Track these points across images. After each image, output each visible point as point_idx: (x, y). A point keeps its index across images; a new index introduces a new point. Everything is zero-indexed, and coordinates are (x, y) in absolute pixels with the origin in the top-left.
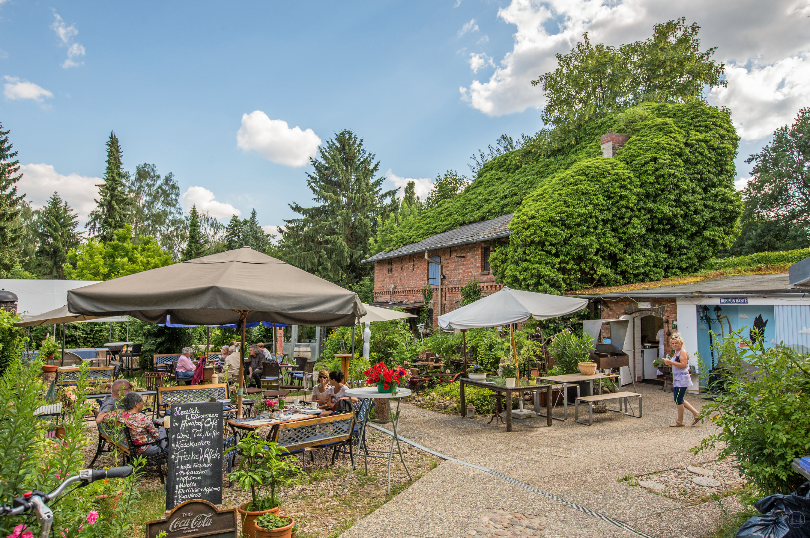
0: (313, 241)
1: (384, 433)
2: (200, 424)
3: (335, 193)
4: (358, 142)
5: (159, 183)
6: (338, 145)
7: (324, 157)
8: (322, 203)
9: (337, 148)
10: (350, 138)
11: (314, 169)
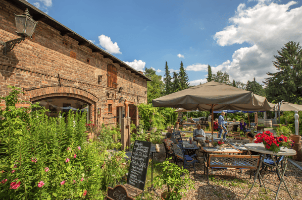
0: (278, 84)
1: (296, 167)
2: (142, 150)
3: (287, 65)
4: (297, 44)
5: (223, 75)
6: (287, 48)
7: (280, 54)
8: (281, 70)
9: (286, 49)
10: (292, 44)
11: (276, 59)
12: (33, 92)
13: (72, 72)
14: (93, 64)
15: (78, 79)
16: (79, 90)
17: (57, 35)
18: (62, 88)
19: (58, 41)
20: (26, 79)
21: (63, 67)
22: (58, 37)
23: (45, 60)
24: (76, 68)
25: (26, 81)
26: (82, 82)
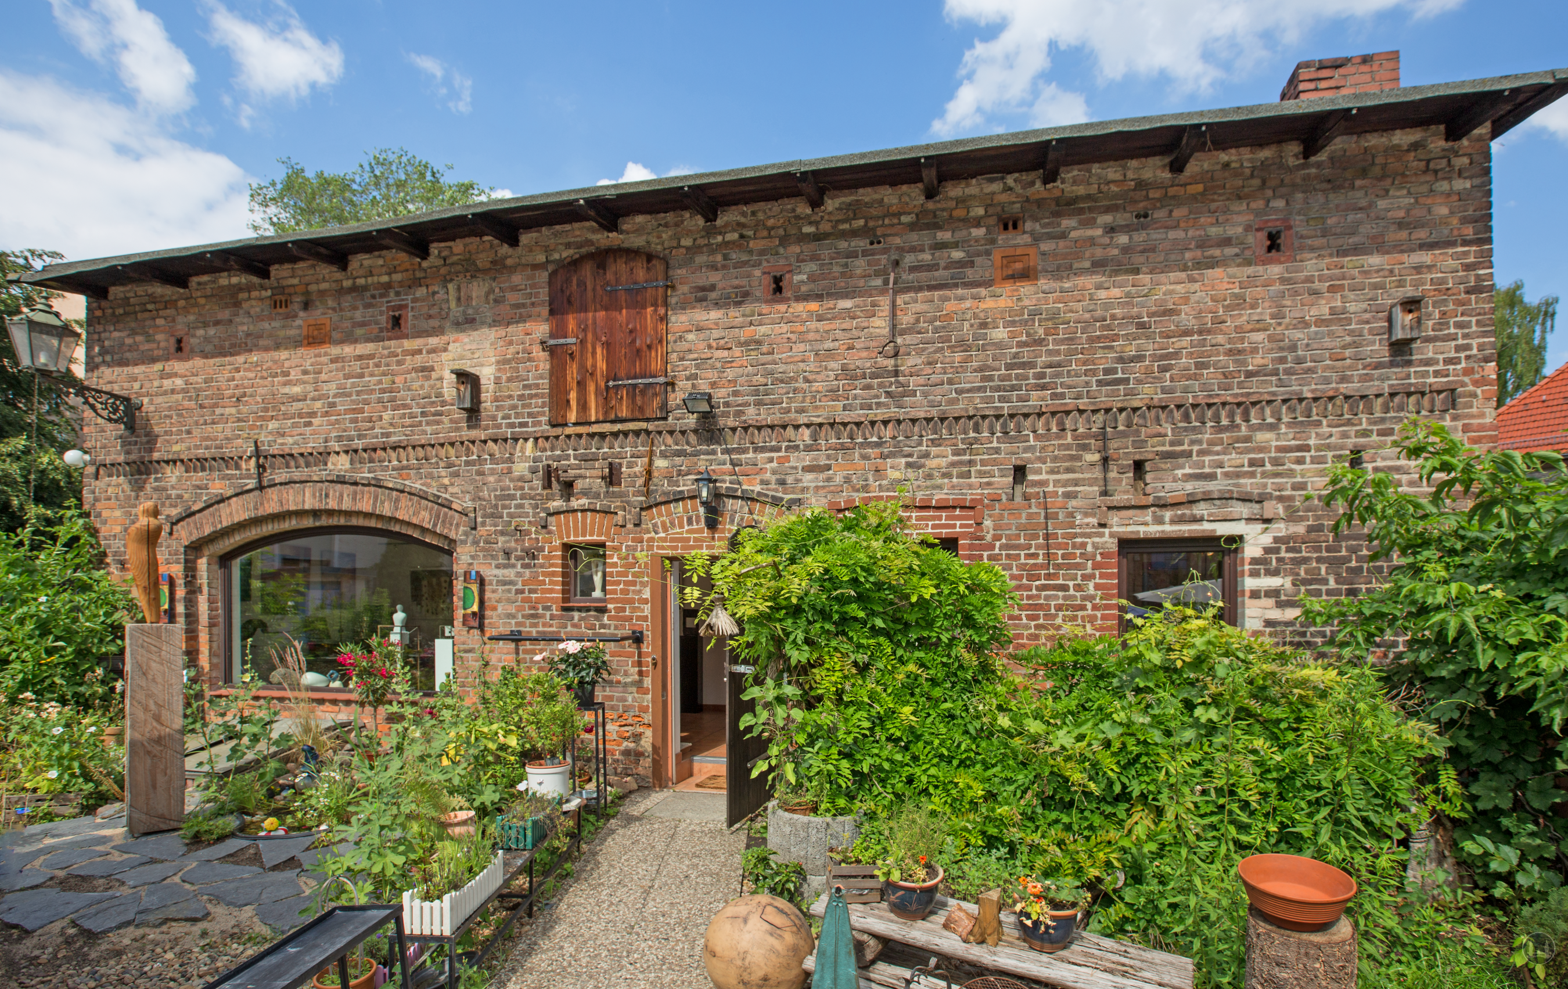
12: (188, 524)
13: (313, 414)
14: (425, 325)
15: (339, 439)
16: (348, 489)
17: (249, 288)
18: (272, 493)
19: (256, 310)
20: (173, 488)
21: (274, 408)
22: (255, 294)
23: (216, 406)
24: (331, 388)
25: (174, 493)
26: (359, 444)
